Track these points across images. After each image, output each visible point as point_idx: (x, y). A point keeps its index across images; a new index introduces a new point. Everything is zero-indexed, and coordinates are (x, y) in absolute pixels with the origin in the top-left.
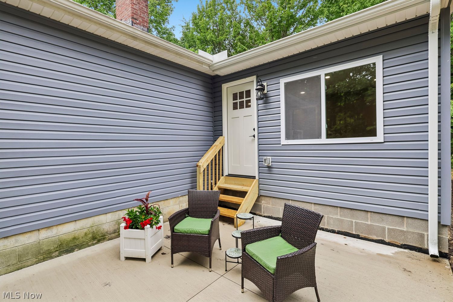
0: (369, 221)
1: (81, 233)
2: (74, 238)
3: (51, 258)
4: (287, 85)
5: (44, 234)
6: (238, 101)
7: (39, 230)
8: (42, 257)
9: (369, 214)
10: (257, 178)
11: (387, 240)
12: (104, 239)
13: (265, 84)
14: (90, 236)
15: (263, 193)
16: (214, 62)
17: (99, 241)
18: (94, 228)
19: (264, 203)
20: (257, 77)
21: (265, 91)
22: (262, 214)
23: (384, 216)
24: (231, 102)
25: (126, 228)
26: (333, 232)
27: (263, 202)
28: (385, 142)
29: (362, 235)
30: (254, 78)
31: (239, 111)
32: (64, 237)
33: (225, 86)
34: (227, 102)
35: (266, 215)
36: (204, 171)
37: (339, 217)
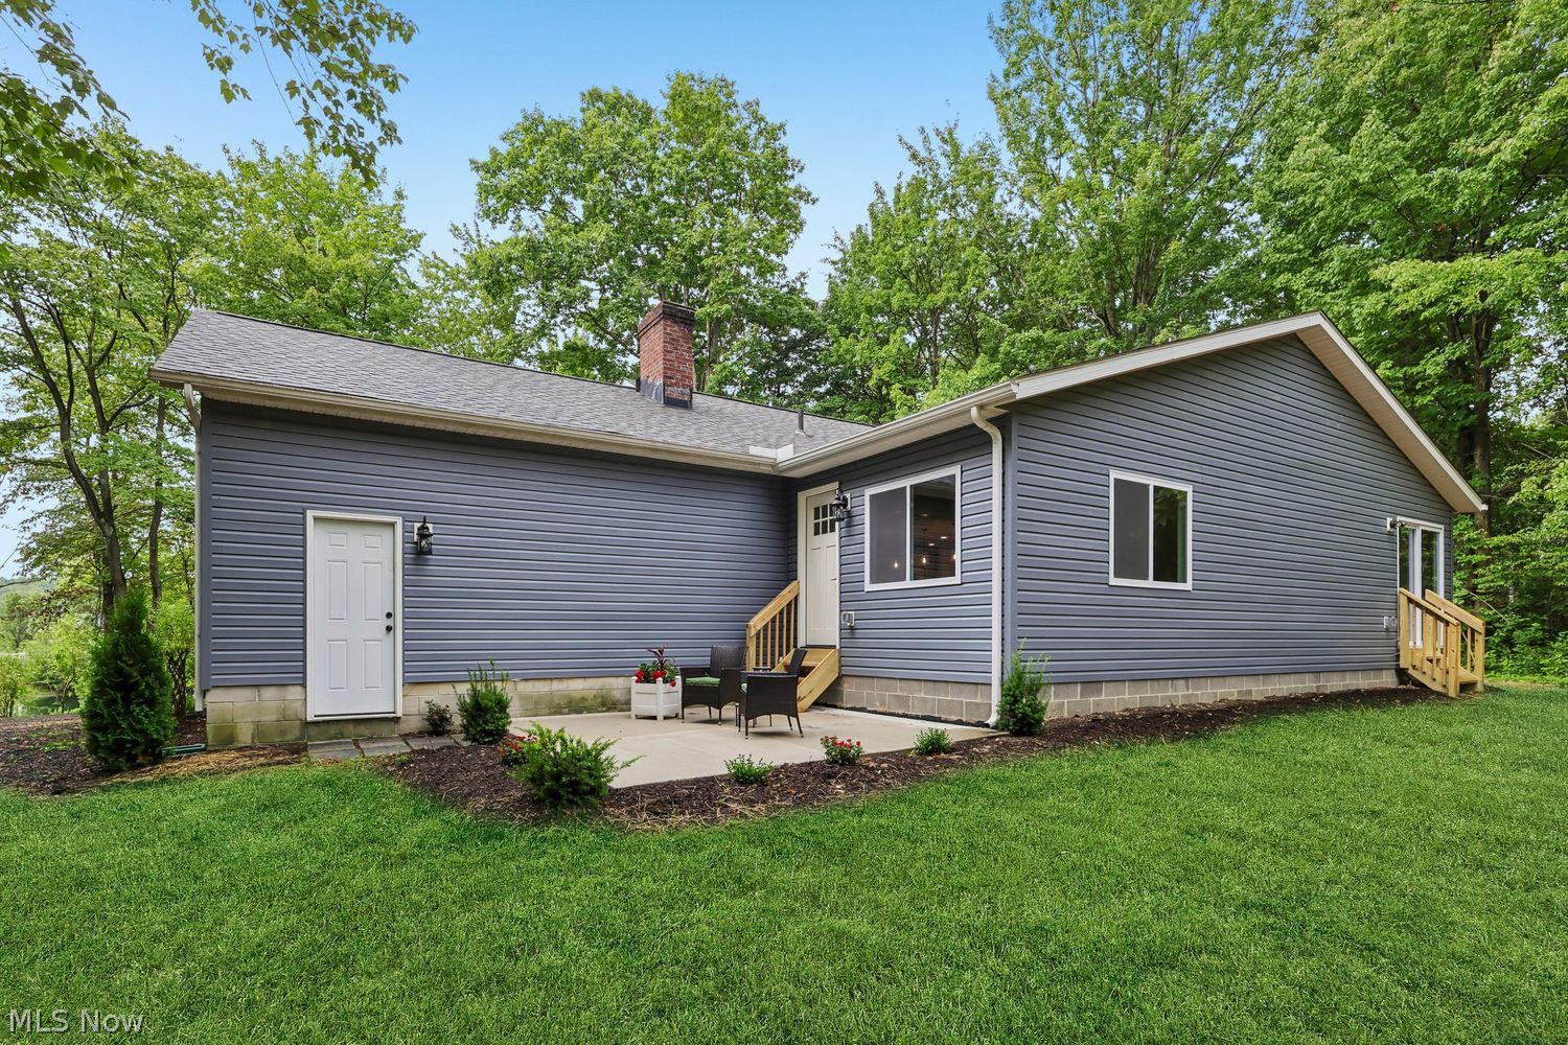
0: (949, 696)
1: (590, 695)
2: (583, 699)
3: (562, 714)
4: (873, 497)
5: (556, 686)
6: (821, 520)
7: (551, 679)
8: (553, 710)
9: (950, 685)
10: (838, 647)
11: (964, 719)
12: (615, 708)
13: (848, 496)
14: (600, 700)
15: (846, 670)
16: (778, 461)
17: (608, 710)
18: (604, 692)
19: (848, 688)
20: (840, 484)
21: (849, 507)
22: (845, 705)
23: (961, 686)
24: (812, 521)
25: (637, 682)
26: (916, 717)
27: (845, 685)
28: (962, 584)
29: (944, 717)
30: (835, 485)
31: (821, 536)
32: (574, 694)
33: (802, 497)
34: (805, 521)
35: (849, 706)
36: (758, 634)
37: (923, 695)
